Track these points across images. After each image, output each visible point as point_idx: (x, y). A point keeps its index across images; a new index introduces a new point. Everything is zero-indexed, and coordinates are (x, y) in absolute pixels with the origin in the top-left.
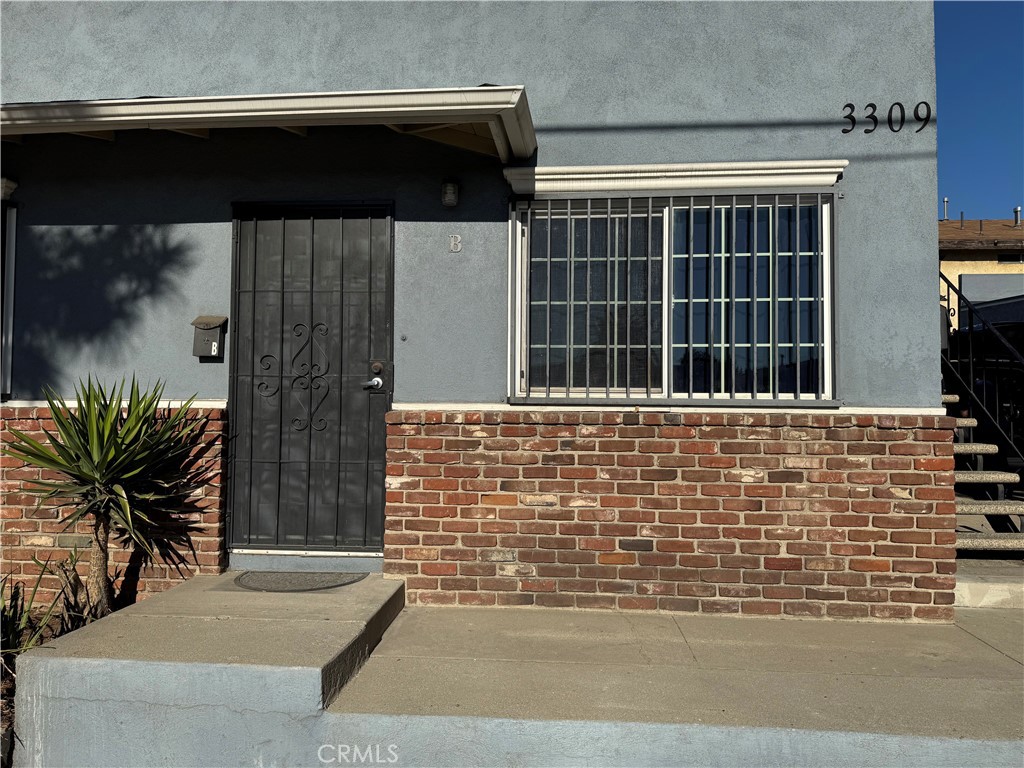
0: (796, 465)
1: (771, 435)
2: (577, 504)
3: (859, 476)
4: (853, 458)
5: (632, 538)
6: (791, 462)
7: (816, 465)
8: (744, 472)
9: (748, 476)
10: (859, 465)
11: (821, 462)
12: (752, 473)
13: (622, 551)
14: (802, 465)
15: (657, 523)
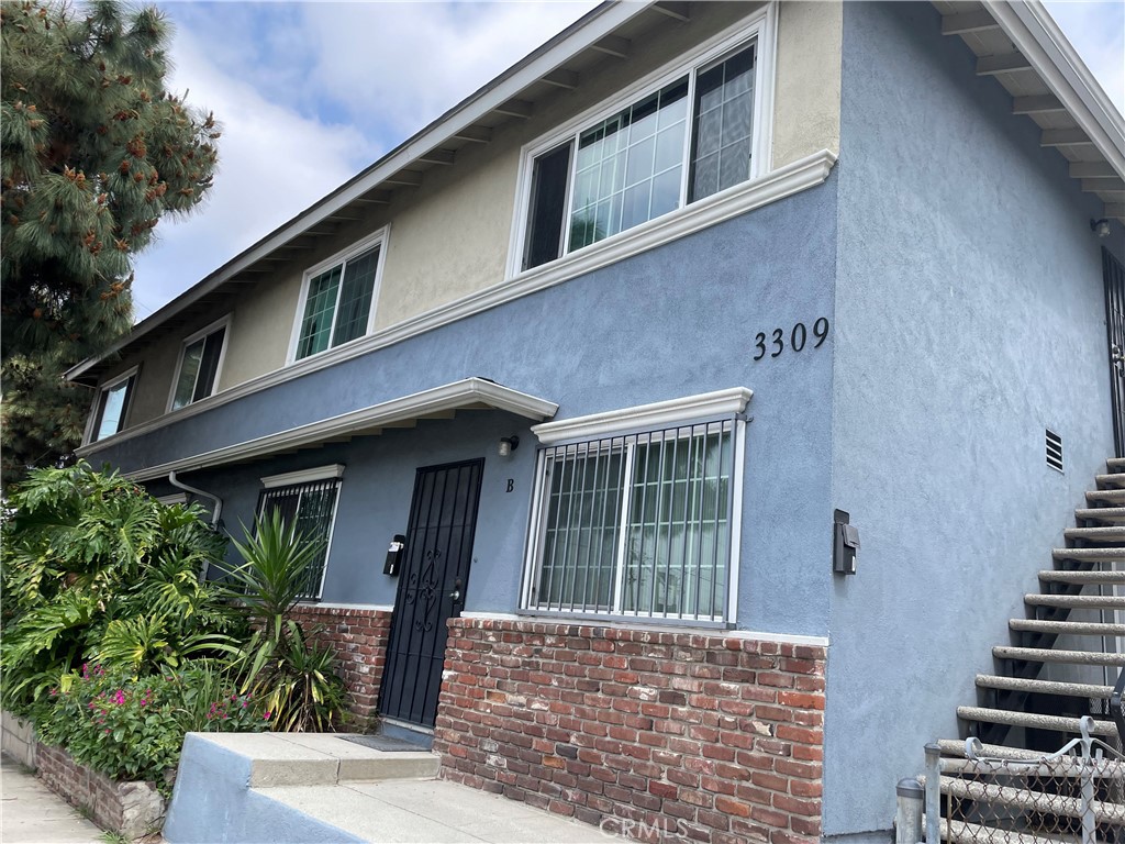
0: (680, 687)
1: (665, 654)
2: (536, 706)
3: (728, 704)
4: (724, 684)
5: (564, 744)
6: (677, 683)
7: (695, 689)
8: (642, 689)
9: (645, 693)
10: (729, 693)
11: (700, 685)
12: (647, 690)
13: (558, 756)
14: (684, 687)
15: (582, 733)
